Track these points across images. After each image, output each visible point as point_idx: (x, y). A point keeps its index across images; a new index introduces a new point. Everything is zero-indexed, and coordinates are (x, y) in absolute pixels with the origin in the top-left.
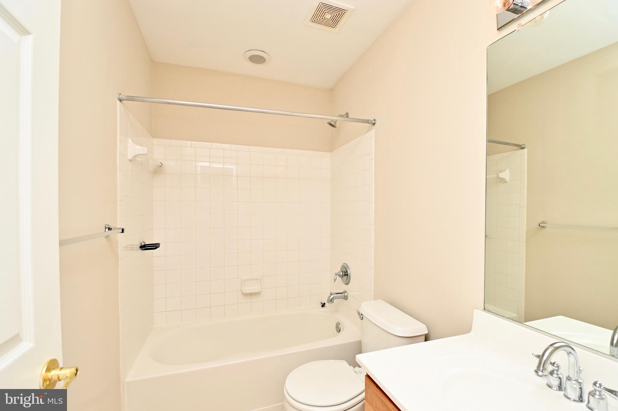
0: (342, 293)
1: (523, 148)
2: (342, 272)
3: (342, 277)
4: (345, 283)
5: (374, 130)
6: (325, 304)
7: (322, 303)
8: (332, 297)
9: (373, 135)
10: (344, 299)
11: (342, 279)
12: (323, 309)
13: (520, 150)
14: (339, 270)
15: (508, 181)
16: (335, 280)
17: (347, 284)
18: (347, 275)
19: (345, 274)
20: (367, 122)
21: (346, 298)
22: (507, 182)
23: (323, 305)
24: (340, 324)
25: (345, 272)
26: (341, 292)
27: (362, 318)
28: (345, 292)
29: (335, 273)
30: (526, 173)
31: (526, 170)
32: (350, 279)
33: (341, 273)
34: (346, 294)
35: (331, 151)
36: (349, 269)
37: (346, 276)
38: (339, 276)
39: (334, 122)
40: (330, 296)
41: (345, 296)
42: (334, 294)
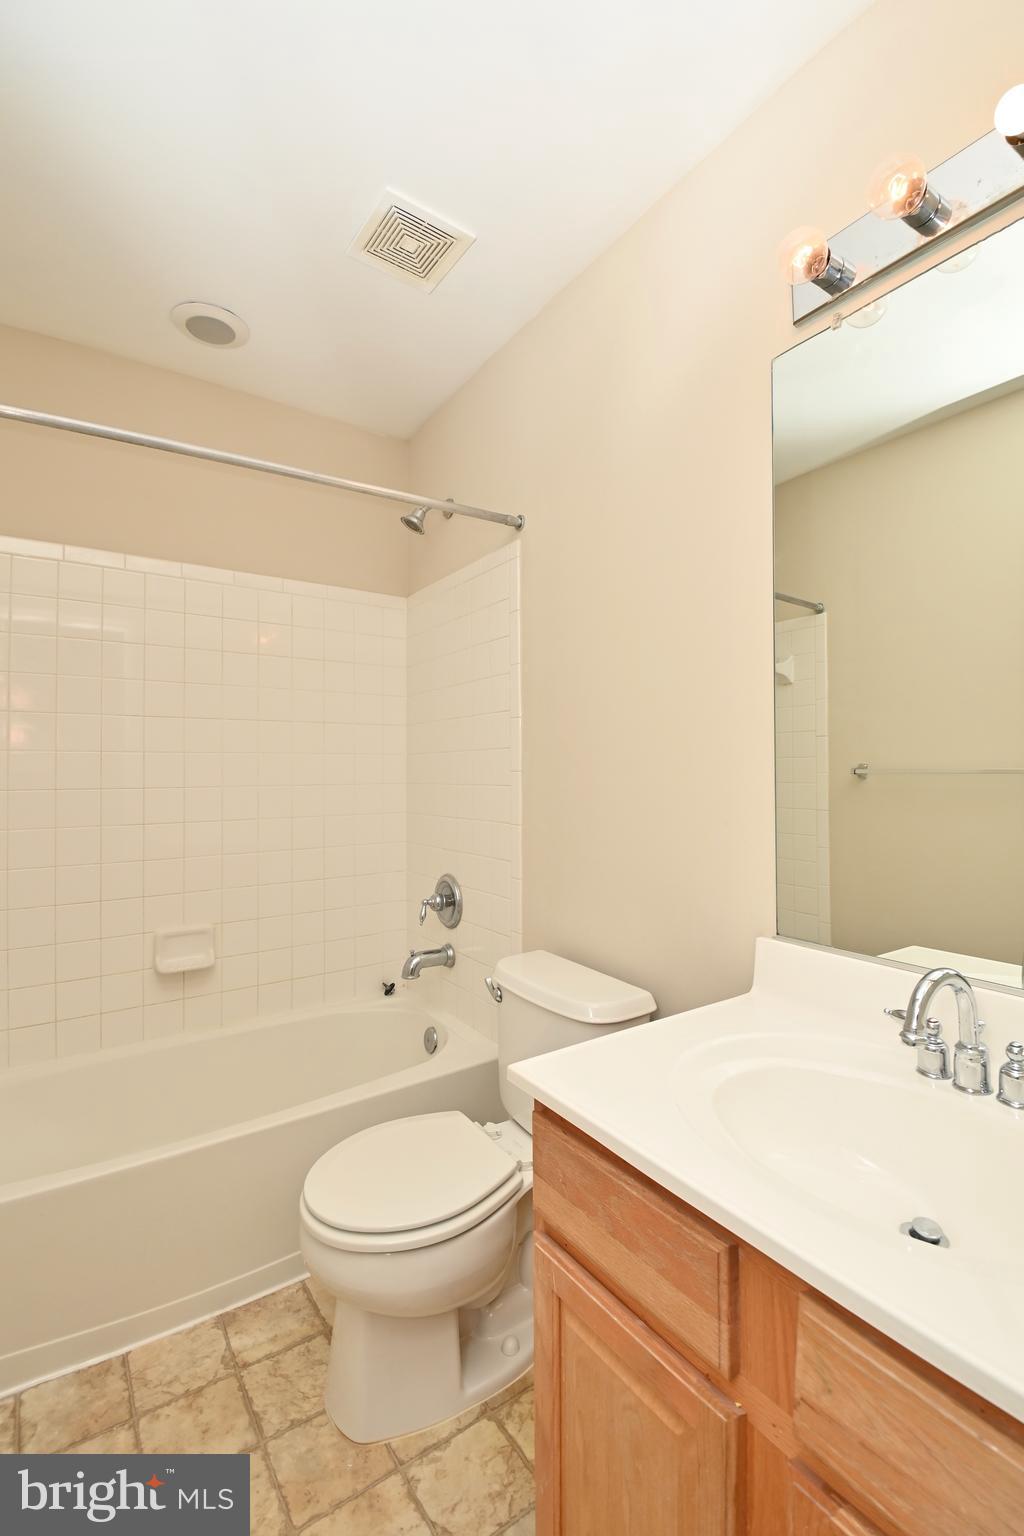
0: (439, 951)
1: (820, 611)
2: (441, 897)
3: (441, 910)
4: (449, 924)
5: (518, 542)
6: (393, 985)
7: (385, 985)
8: (416, 960)
9: (518, 555)
10: (445, 965)
11: (440, 917)
12: (389, 999)
13: (813, 617)
14: (432, 892)
15: (792, 681)
16: (423, 918)
17: (453, 926)
18: (453, 904)
19: (448, 903)
20: (503, 520)
21: (450, 962)
22: (791, 683)
23: (389, 990)
24: (435, 1031)
25: (447, 897)
26: (439, 947)
27: (501, 997)
28: (449, 946)
29: (421, 899)
30: (826, 663)
31: (826, 659)
32: (460, 912)
33: (438, 900)
34: (450, 952)
35: (407, 595)
36: (459, 887)
37: (451, 908)
38: (433, 906)
39: (417, 518)
40: (412, 961)
41: (448, 958)
42: (420, 954)
